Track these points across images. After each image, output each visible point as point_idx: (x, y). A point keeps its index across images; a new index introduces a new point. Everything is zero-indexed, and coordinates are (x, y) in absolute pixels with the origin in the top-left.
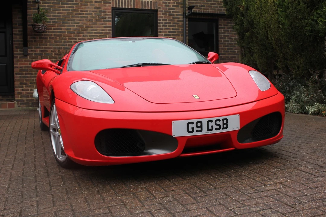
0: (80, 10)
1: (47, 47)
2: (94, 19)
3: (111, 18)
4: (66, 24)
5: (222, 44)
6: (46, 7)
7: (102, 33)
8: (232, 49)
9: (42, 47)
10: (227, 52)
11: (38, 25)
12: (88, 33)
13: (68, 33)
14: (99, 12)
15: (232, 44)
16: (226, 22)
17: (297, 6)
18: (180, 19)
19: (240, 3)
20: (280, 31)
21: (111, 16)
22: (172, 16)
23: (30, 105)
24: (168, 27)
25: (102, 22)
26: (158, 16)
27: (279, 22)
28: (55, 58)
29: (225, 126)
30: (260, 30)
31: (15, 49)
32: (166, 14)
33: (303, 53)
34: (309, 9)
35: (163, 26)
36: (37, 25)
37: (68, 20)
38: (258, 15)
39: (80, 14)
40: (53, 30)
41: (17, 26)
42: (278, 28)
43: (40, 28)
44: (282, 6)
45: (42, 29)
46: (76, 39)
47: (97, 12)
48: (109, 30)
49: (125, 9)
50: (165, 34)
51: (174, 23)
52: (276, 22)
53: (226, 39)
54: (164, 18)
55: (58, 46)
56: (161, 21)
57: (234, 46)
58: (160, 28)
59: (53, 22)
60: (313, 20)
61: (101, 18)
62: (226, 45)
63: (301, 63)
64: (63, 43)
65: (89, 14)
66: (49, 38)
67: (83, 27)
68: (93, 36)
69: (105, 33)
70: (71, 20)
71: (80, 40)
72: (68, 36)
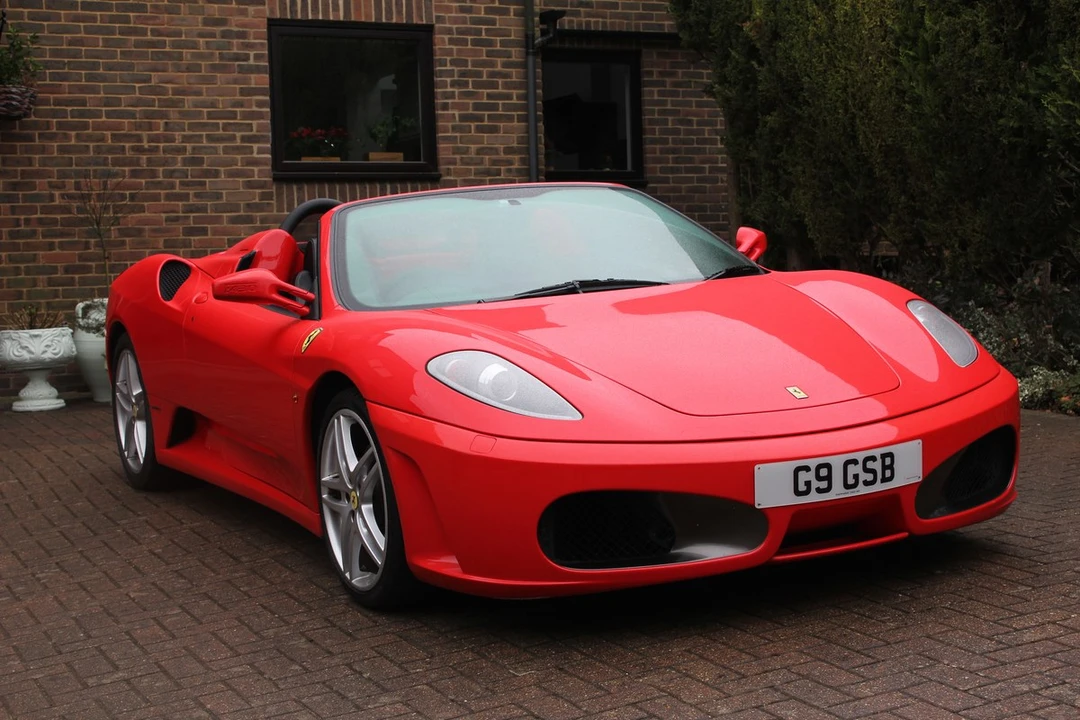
0: (152, 30)
1: (32, 171)
2: (203, 64)
3: (267, 59)
4: (102, 84)
5: (654, 141)
6: (27, 21)
7: (233, 115)
8: (691, 160)
9: (16, 171)
10: (672, 170)
11: (5, 92)
12: (184, 115)
13: (109, 115)
14: (223, 37)
15: (691, 142)
16: (668, 61)
17: (969, 47)
18: (514, 59)
19: (740, 7)
20: (905, 121)
21: (267, 52)
22: (484, 49)
24: (471, 89)
25: (236, 75)
26: (436, 47)
27: (902, 93)
28: (63, 213)
29: (888, 473)
30: (826, 114)
32: (465, 42)
33: (985, 197)
34: (1010, 61)
35: (452, 86)
37: (110, 68)
38: (821, 62)
39: (152, 44)
40: (52, 107)
42: (895, 111)
43: (14, 103)
44: (915, 40)
45: (22, 104)
46: (139, 139)
47: (213, 35)
48: (260, 104)
49: (315, 23)
50: (460, 115)
51: (492, 75)
52: (890, 93)
53: (670, 126)
54: (455, 57)
55: (74, 167)
56: (446, 66)
57: (699, 149)
58: (444, 93)
59: (54, 77)
60: (1025, 97)
61: (230, 60)
62: (671, 145)
63: (974, 230)
64: (92, 154)
65: (186, 45)
66: (40, 135)
67: (164, 92)
68: (204, 126)
69: (246, 116)
70: (121, 67)
71: (153, 141)
72: (108, 129)
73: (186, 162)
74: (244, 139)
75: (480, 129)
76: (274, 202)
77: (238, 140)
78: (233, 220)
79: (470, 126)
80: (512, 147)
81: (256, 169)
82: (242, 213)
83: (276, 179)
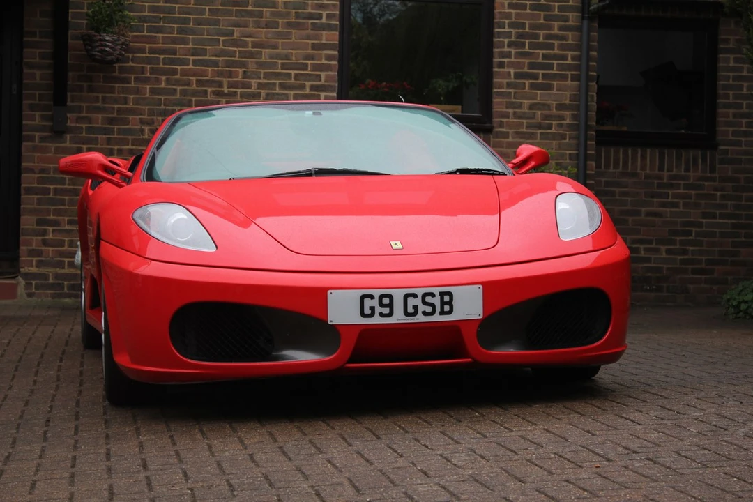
1: (127, 108)
2: (280, 21)
3: (338, 18)
4: (191, 37)
5: (727, 106)
7: (305, 67)
9: (113, 108)
11: (101, 40)
12: (261, 65)
13: (195, 63)
18: (571, 23)
21: (338, 12)
22: (542, 13)
23: (66, 290)
24: (527, 49)
25: (309, 32)
26: (496, 11)
29: (447, 308)
31: (26, 112)
32: (524, 7)
35: (509, 46)
36: (99, 37)
37: (199, 23)
40: (148, 55)
41: (37, 39)
43: (107, 49)
45: (115, 50)
46: (220, 85)
48: (329, 58)
50: (515, 73)
51: (548, 37)
53: (745, 91)
54: (514, 20)
55: (162, 107)
56: (504, 28)
58: (502, 52)
59: (150, 29)
61: (304, 18)
62: (745, 110)
64: (179, 96)
66: (136, 79)
67: (245, 44)
68: (277, 75)
69: (316, 68)
70: (208, 22)
71: (231, 87)
72: (194, 75)
74: (312, 88)
75: (532, 86)
77: (308, 89)
79: (525, 83)
80: (565, 104)
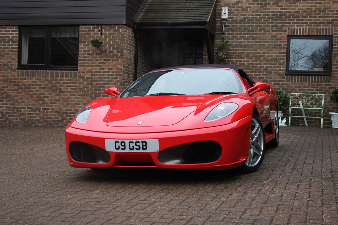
0: (258, 39)
2: (270, 46)
3: (286, 45)
4: (246, 52)
6: (230, 38)
7: (277, 59)
11: (220, 54)
12: (264, 58)
13: (247, 58)
14: (275, 40)
25: (278, 49)
26: (333, 41)
29: (145, 147)
37: (248, 48)
39: (258, 42)
40: (234, 57)
45: (223, 56)
46: (253, 64)
47: (273, 40)
48: (284, 56)
49: (300, 36)
56: (336, 46)
58: (335, 53)
59: (235, 50)
61: (277, 45)
65: (266, 42)
66: (231, 63)
67: (260, 53)
68: (269, 61)
69: (280, 59)
70: (251, 48)
71: (256, 65)
72: (246, 62)
73: (264, 70)
74: (279, 64)
76: (285, 80)
77: (277, 65)
78: (274, 84)
81: (281, 72)
82: (277, 82)
83: (286, 74)
